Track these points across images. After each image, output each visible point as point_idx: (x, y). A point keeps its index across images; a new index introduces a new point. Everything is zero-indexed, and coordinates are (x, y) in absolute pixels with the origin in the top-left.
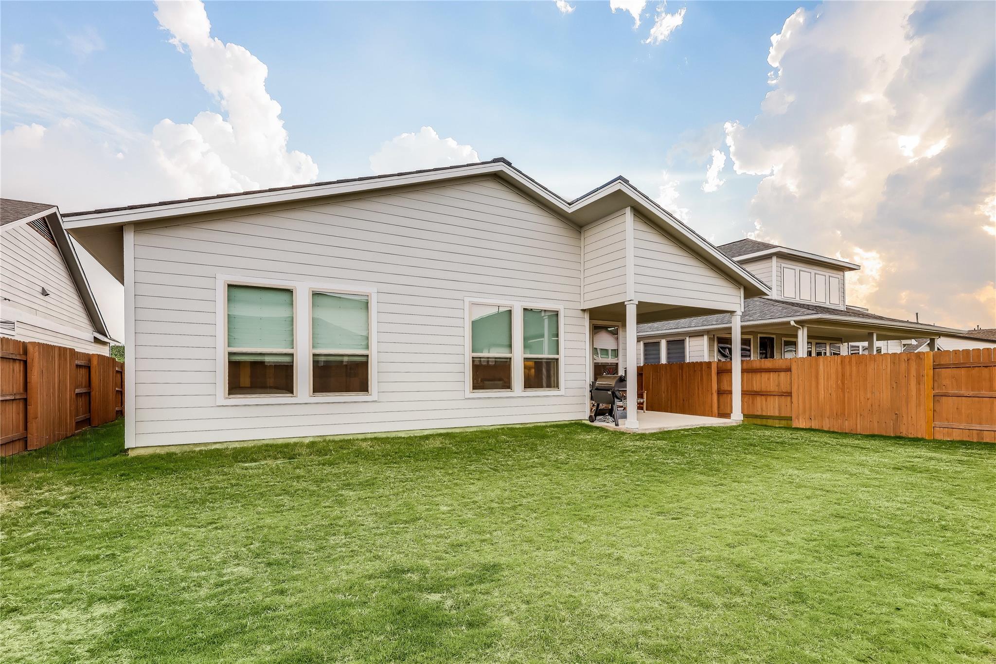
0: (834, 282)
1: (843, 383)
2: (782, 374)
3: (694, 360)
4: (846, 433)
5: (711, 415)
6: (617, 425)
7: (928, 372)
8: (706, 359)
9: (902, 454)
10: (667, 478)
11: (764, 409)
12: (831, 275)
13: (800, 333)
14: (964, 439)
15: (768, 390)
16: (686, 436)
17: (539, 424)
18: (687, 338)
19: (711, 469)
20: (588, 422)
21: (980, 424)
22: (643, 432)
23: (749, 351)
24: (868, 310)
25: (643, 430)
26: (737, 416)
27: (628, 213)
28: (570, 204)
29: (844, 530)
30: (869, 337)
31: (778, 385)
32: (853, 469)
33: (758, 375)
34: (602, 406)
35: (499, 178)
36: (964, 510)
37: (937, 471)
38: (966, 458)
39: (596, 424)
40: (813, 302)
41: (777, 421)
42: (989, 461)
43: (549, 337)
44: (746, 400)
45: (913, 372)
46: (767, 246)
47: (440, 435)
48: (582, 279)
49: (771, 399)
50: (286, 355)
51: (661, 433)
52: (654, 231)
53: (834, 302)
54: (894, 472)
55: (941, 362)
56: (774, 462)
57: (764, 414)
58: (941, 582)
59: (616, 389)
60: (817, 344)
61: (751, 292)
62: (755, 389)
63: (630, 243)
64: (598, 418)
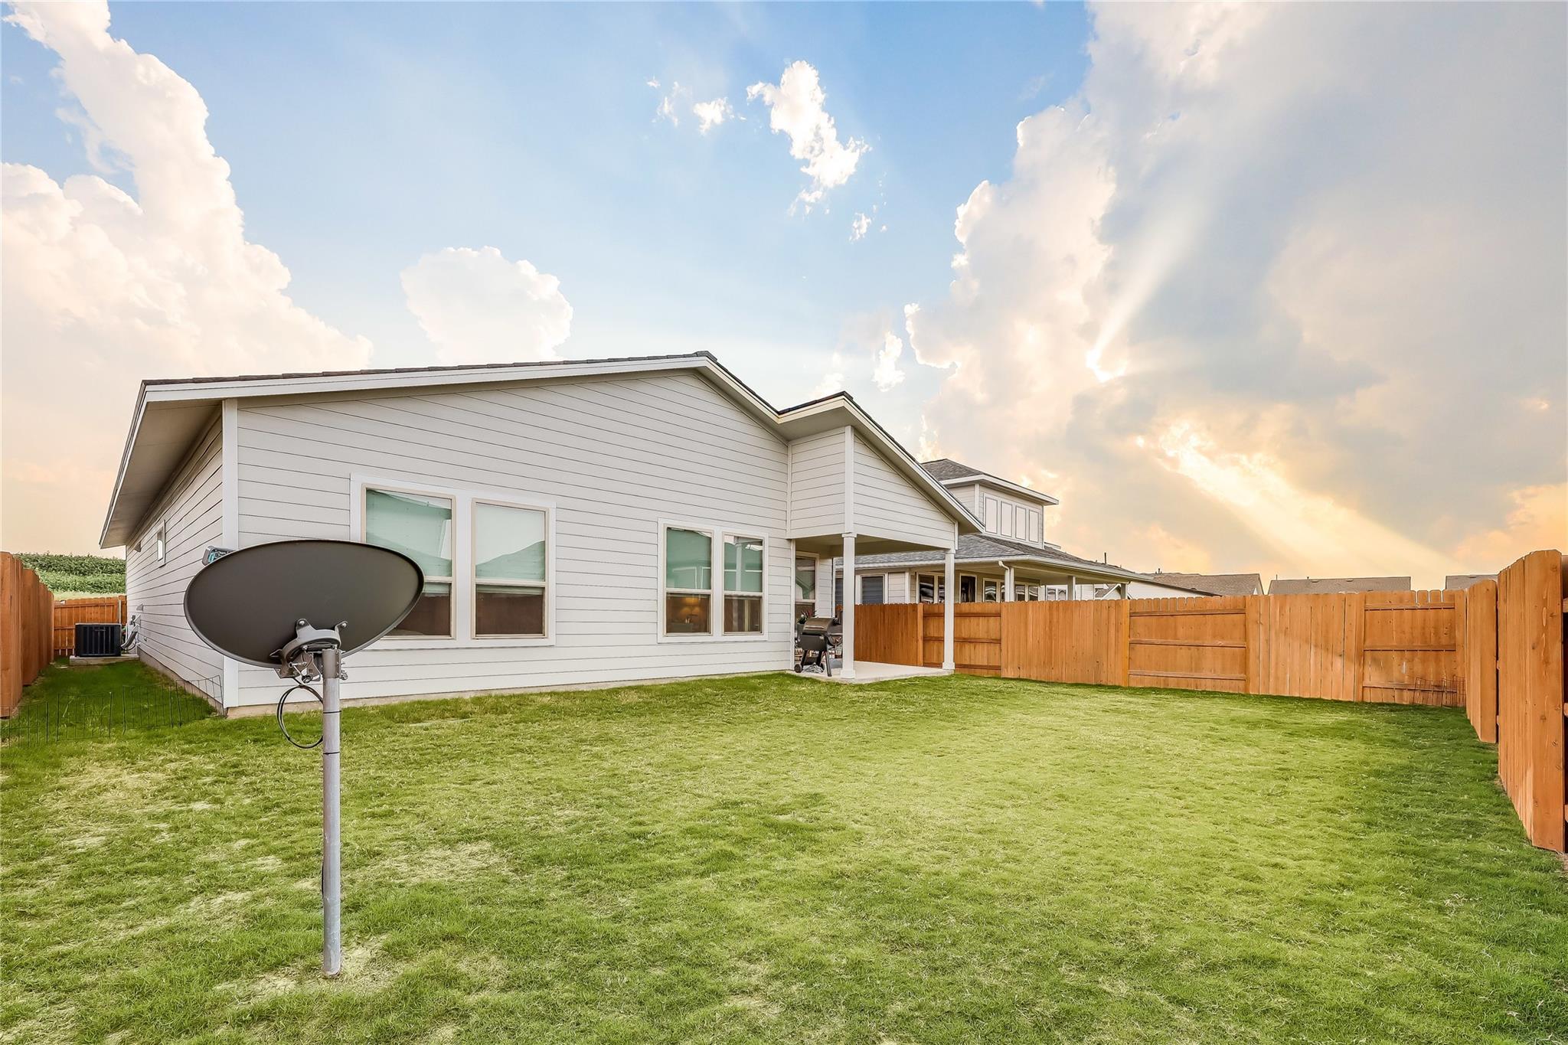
0: (1034, 516)
1: (1051, 630)
2: (992, 619)
3: (894, 601)
4: (1053, 683)
5: (916, 664)
6: (829, 675)
7: (1125, 620)
8: (907, 601)
9: (1107, 699)
10: (912, 725)
11: (972, 657)
12: (1032, 509)
13: (1007, 574)
14: (1153, 686)
15: (977, 637)
16: (905, 686)
17: (740, 675)
18: (886, 575)
19: (950, 717)
20: (794, 673)
21: (1166, 671)
22: (860, 683)
23: (932, 589)
24: (1060, 548)
25: (859, 680)
26: (949, 665)
27: (848, 434)
28: (779, 413)
29: (1078, 757)
30: (1068, 580)
31: (988, 632)
32: (1073, 713)
33: (967, 620)
34: (811, 654)
35: (698, 373)
36: (1161, 739)
37: (1136, 712)
38: (1157, 702)
39: (803, 674)
40: (1013, 539)
41: (986, 671)
42: (1175, 704)
43: (742, 568)
44: (957, 646)
45: (1113, 620)
46: (970, 472)
47: (630, 688)
48: (789, 503)
49: (979, 647)
50: (440, 584)
51: (877, 684)
52: (874, 455)
53: (1033, 540)
54: (1104, 714)
55: (1138, 611)
56: (1002, 709)
57: (972, 663)
58: (1152, 784)
59: (829, 634)
60: (1029, 586)
61: (965, 528)
62: (963, 635)
63: (850, 467)
64: (805, 667)
